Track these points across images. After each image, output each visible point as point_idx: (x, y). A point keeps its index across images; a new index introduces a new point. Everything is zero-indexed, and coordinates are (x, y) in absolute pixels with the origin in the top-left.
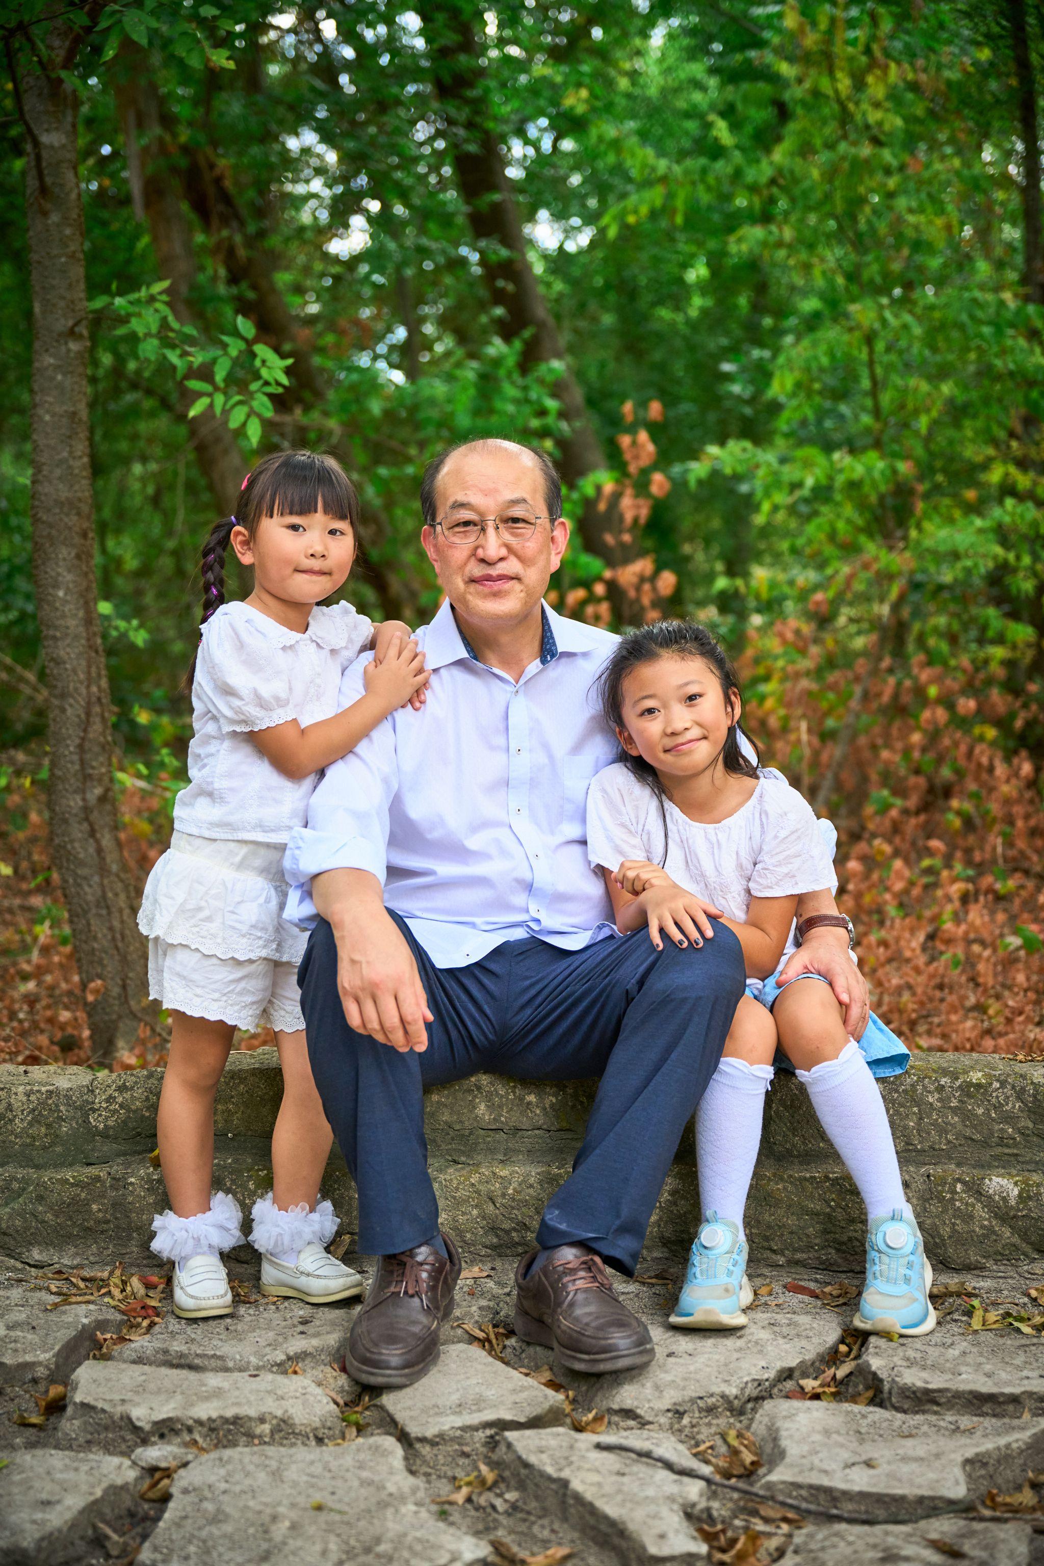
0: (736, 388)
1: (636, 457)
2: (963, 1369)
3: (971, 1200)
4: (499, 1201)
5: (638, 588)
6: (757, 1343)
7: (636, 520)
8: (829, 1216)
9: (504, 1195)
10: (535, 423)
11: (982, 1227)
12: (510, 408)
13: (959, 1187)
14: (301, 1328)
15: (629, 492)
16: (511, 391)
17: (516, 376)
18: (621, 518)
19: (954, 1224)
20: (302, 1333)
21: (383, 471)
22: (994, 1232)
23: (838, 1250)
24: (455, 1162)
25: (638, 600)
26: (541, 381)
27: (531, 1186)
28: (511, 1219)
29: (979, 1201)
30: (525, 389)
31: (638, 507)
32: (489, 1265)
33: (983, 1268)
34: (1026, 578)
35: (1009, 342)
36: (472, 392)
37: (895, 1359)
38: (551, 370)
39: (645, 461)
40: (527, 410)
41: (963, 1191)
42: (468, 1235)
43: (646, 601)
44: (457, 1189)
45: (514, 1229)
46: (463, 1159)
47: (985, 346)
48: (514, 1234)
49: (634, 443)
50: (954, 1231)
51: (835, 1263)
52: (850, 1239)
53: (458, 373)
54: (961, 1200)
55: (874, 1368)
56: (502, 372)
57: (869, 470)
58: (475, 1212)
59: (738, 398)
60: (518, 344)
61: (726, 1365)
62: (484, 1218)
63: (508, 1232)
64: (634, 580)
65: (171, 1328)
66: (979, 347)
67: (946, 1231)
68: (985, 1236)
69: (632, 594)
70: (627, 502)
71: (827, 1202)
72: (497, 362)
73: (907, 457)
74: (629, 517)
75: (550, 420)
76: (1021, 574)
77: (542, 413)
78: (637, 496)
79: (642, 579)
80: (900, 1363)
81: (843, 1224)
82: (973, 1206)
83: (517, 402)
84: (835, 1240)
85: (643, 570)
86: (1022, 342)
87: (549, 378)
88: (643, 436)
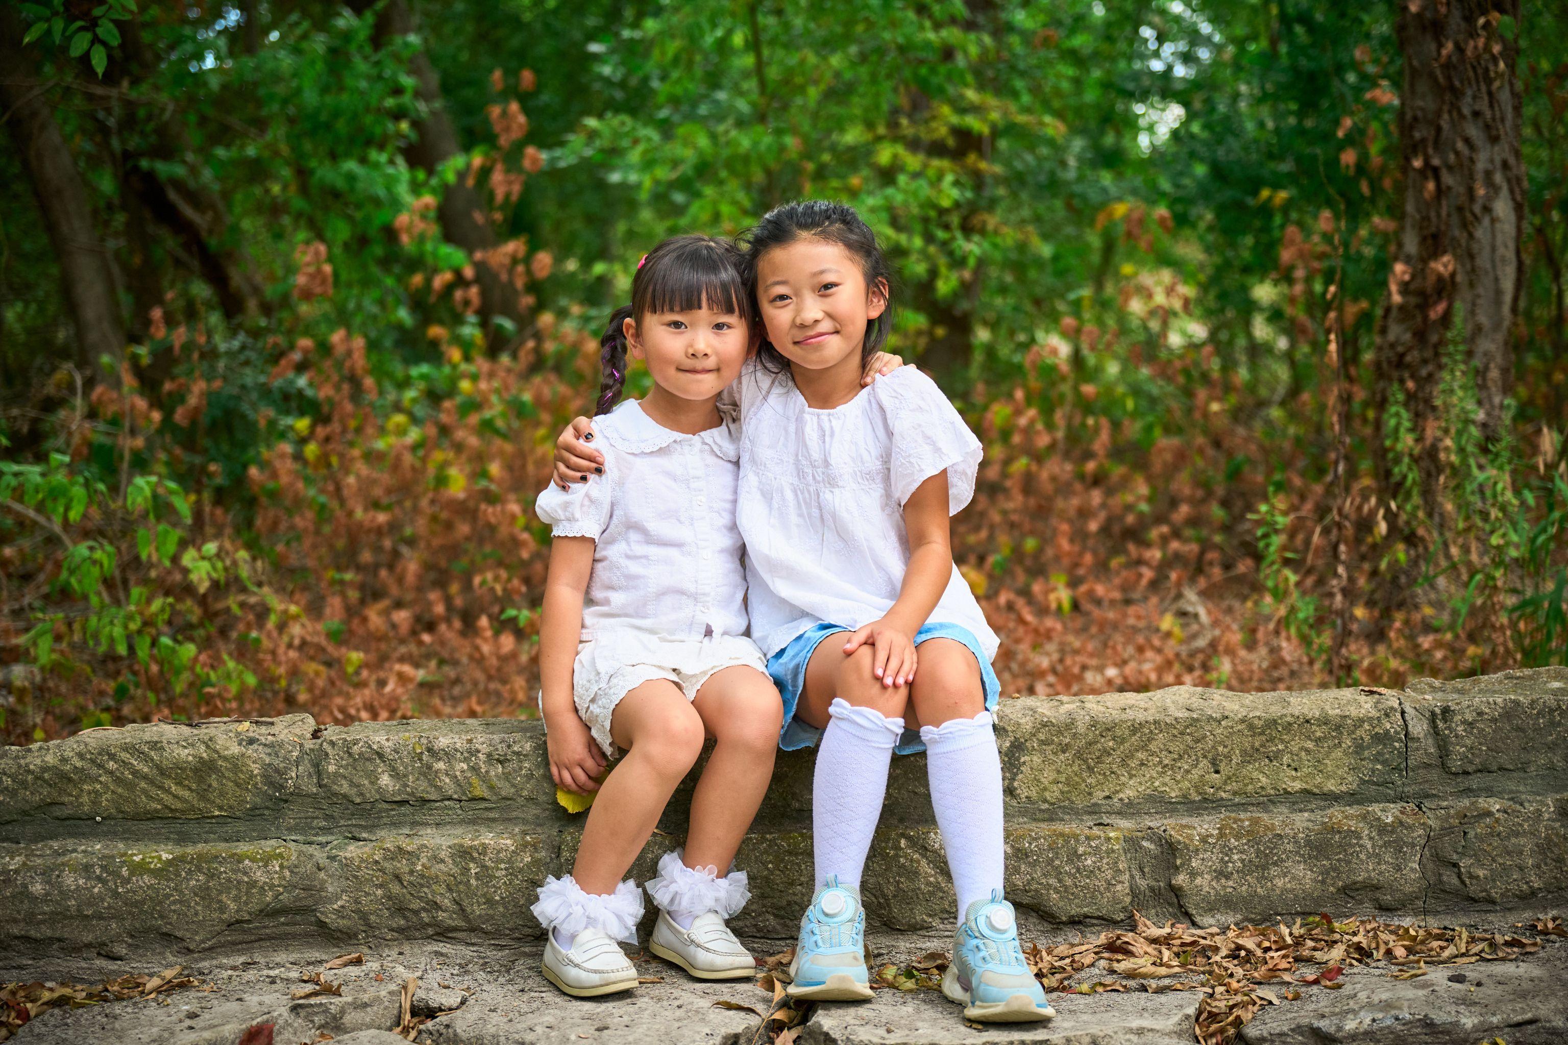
0: (606, 70)
1: (508, 129)
2: (920, 1024)
3: (916, 856)
4: (407, 878)
5: (511, 271)
6: (697, 1012)
7: (508, 195)
8: (767, 878)
9: (411, 872)
10: (390, 102)
11: (929, 884)
12: (363, 84)
13: (903, 843)
14: (188, 1022)
15: (499, 167)
16: (361, 66)
17: (368, 49)
18: (491, 195)
19: (898, 882)
20: (191, 1028)
21: (220, 152)
22: (941, 889)
23: (776, 916)
24: (355, 838)
25: (511, 283)
26: (397, 57)
27: (442, 861)
28: (420, 898)
29: (924, 856)
30: (377, 63)
31: (510, 183)
32: (397, 950)
33: (929, 928)
34: (918, 261)
35: (899, 15)
36: (320, 66)
37: (848, 1018)
38: (407, 45)
39: (516, 134)
40: (380, 87)
41: (908, 847)
42: (373, 918)
43: (520, 283)
44: (359, 867)
45: (424, 909)
46: (364, 835)
47: (873, 18)
48: (423, 915)
49: (504, 114)
50: (899, 889)
51: (774, 931)
52: (789, 904)
53: (304, 45)
54: (905, 857)
55: (825, 1029)
56: (353, 48)
57: (756, 144)
58: (379, 892)
59: (607, 81)
60: (369, 17)
61: (667, 1034)
62: (390, 898)
63: (416, 912)
64: (507, 261)
65: (36, 1031)
66: (866, 19)
67: (890, 890)
68: (932, 894)
69: (504, 277)
70: (497, 177)
71: (764, 864)
72: (347, 36)
73: (794, 131)
74: (500, 194)
75: (406, 99)
76: (914, 257)
77: (398, 91)
78: (508, 171)
79: (515, 261)
80: (852, 1022)
81: (781, 887)
82: (918, 862)
83: (369, 78)
84: (773, 906)
85: (516, 251)
86: (911, 15)
87: (406, 54)
88: (514, 107)
